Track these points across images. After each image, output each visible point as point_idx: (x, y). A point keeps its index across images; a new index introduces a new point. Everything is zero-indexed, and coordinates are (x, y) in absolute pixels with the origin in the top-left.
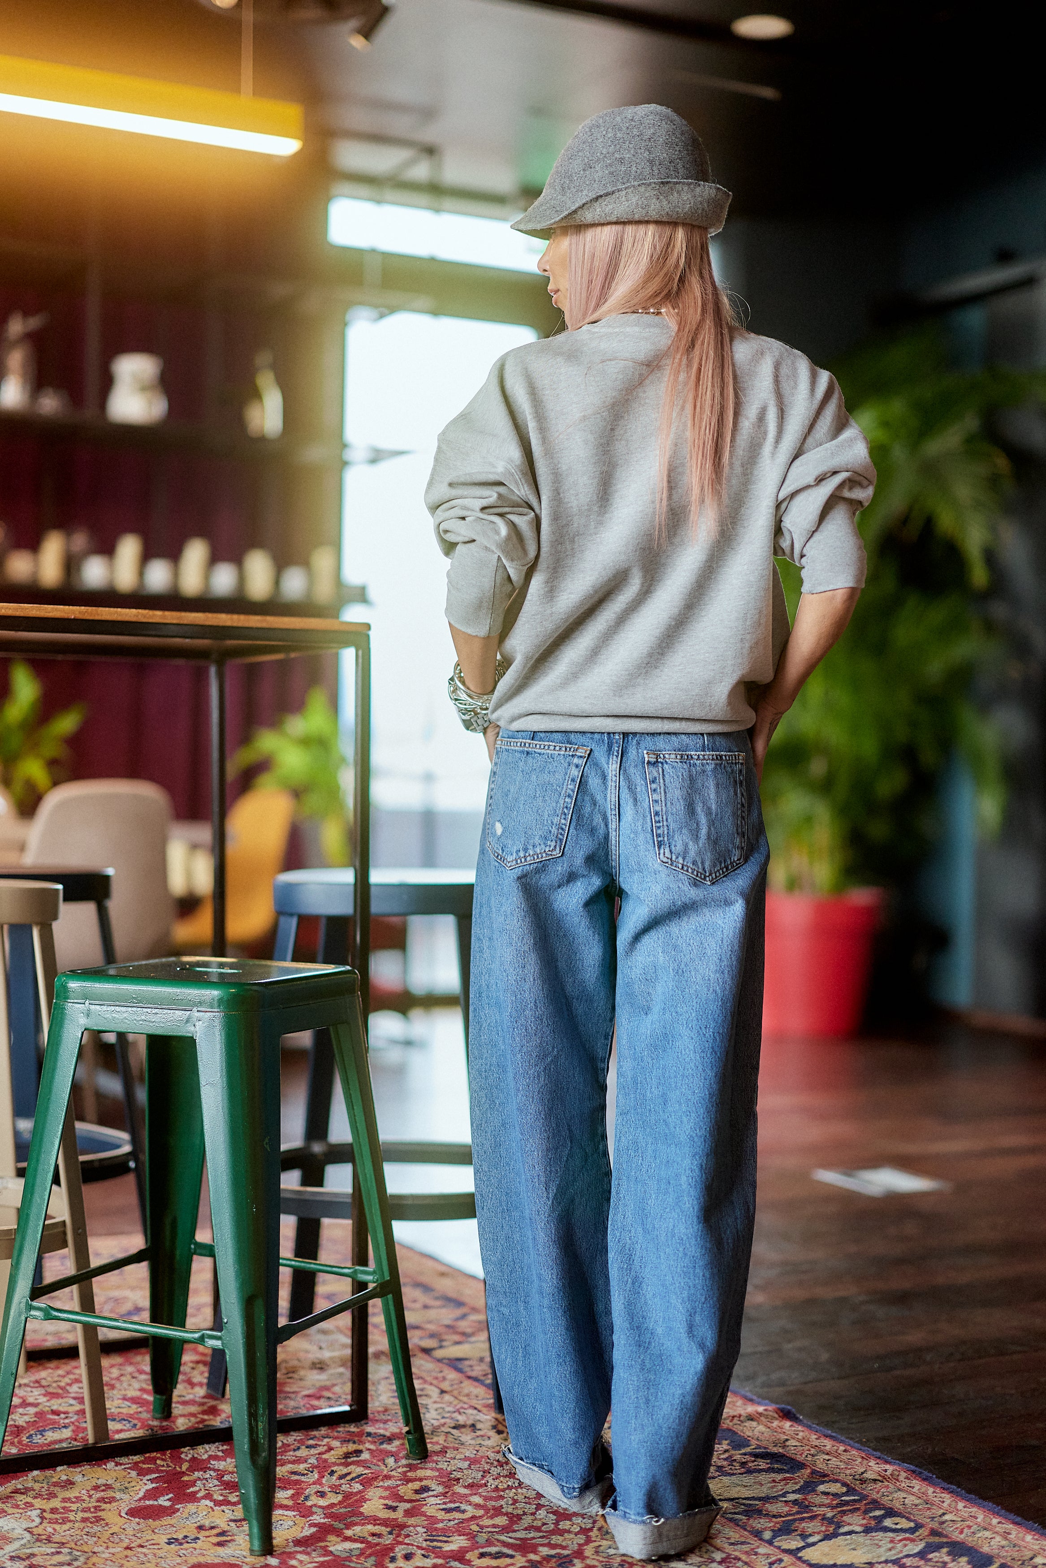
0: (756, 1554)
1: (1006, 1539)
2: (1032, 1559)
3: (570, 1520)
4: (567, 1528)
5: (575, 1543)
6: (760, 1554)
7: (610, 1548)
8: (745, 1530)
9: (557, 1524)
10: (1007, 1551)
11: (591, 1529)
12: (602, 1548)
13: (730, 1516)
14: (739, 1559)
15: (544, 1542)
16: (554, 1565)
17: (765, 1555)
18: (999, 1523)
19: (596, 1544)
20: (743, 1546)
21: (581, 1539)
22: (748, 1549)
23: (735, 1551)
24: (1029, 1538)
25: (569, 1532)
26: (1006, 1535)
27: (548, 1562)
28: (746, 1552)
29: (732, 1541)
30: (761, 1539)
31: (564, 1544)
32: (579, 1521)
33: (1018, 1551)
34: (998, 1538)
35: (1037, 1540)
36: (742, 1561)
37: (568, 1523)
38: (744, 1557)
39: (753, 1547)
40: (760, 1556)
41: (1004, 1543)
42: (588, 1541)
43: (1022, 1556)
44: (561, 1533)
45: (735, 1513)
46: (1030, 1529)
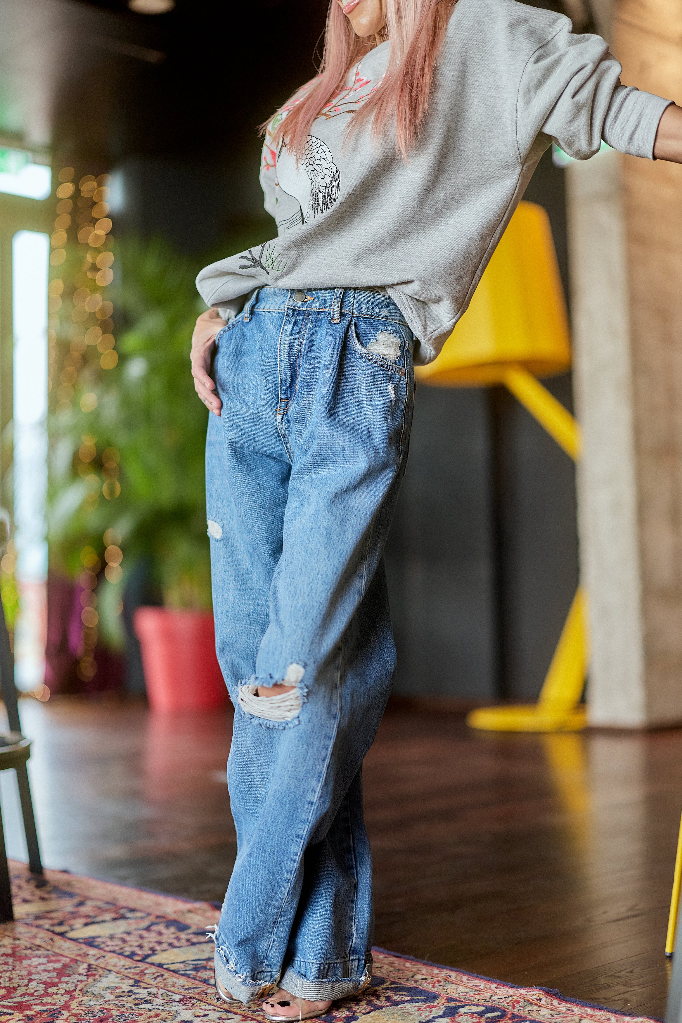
0: (206, 993)
1: (392, 966)
2: (413, 977)
3: (57, 986)
4: (55, 992)
5: (62, 1000)
6: (209, 994)
7: (90, 1001)
8: (195, 980)
9: (46, 989)
10: (394, 974)
11: (74, 991)
12: (84, 1002)
13: (183, 972)
14: (194, 998)
15: (37, 1002)
16: (46, 1016)
17: (213, 993)
18: (385, 957)
19: (79, 1000)
20: (195, 990)
21: (67, 997)
22: (199, 991)
23: (189, 993)
24: (408, 964)
25: (56, 994)
26: (391, 964)
27: (41, 1015)
28: (198, 993)
29: (187, 987)
30: (209, 984)
31: (53, 1002)
32: (64, 986)
33: (402, 973)
34: (386, 967)
35: (414, 965)
36: (196, 999)
37: (55, 988)
38: (197, 997)
39: (202, 989)
40: (210, 995)
41: (391, 969)
42: (73, 998)
43: (406, 976)
44: (51, 995)
45: (186, 970)
46: (408, 960)
